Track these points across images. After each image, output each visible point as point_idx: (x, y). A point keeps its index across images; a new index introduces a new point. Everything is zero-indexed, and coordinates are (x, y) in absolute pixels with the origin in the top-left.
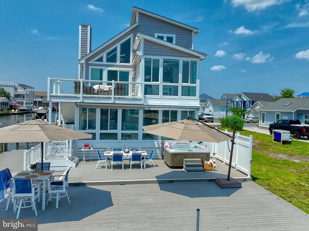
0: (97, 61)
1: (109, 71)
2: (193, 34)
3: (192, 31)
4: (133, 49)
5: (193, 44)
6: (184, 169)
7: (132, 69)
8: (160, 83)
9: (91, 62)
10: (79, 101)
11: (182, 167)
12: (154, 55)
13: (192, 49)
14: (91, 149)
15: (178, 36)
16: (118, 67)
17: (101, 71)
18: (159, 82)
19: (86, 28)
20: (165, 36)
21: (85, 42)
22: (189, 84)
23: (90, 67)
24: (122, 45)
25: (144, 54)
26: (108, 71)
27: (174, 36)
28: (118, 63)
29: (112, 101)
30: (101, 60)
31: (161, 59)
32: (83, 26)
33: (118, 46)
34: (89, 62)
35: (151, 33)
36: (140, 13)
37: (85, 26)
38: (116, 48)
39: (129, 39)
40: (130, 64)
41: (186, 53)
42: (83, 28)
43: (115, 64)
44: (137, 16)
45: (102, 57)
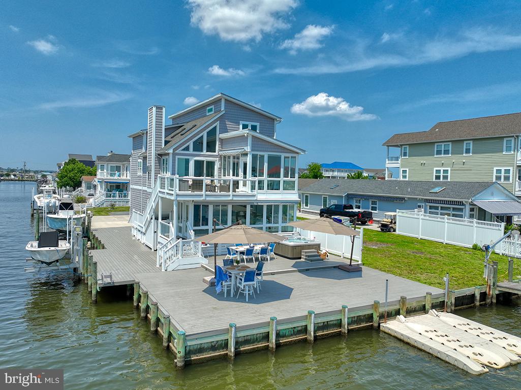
0: (184, 150)
1: (195, 161)
2: (275, 122)
3: (274, 119)
4: (219, 138)
5: (275, 133)
6: (302, 260)
7: (217, 159)
8: (265, 178)
9: (177, 152)
10: (202, 199)
11: (300, 258)
12: (261, 151)
13: (275, 138)
14: (208, 245)
15: (261, 124)
16: (205, 156)
17: (187, 161)
19: (161, 111)
20: (250, 124)
21: (159, 126)
22: (289, 178)
23: (177, 157)
24: (208, 133)
25: (252, 150)
27: (258, 124)
28: (205, 152)
29: (230, 198)
30: (187, 149)
31: (266, 155)
32: (157, 108)
33: (205, 134)
34: (176, 152)
35: (236, 121)
36: (226, 100)
37: (159, 108)
38: (202, 137)
39: (216, 126)
40: (216, 153)
41: (287, 149)
42: (157, 110)
43: (202, 153)
44: (223, 102)
45: (188, 146)
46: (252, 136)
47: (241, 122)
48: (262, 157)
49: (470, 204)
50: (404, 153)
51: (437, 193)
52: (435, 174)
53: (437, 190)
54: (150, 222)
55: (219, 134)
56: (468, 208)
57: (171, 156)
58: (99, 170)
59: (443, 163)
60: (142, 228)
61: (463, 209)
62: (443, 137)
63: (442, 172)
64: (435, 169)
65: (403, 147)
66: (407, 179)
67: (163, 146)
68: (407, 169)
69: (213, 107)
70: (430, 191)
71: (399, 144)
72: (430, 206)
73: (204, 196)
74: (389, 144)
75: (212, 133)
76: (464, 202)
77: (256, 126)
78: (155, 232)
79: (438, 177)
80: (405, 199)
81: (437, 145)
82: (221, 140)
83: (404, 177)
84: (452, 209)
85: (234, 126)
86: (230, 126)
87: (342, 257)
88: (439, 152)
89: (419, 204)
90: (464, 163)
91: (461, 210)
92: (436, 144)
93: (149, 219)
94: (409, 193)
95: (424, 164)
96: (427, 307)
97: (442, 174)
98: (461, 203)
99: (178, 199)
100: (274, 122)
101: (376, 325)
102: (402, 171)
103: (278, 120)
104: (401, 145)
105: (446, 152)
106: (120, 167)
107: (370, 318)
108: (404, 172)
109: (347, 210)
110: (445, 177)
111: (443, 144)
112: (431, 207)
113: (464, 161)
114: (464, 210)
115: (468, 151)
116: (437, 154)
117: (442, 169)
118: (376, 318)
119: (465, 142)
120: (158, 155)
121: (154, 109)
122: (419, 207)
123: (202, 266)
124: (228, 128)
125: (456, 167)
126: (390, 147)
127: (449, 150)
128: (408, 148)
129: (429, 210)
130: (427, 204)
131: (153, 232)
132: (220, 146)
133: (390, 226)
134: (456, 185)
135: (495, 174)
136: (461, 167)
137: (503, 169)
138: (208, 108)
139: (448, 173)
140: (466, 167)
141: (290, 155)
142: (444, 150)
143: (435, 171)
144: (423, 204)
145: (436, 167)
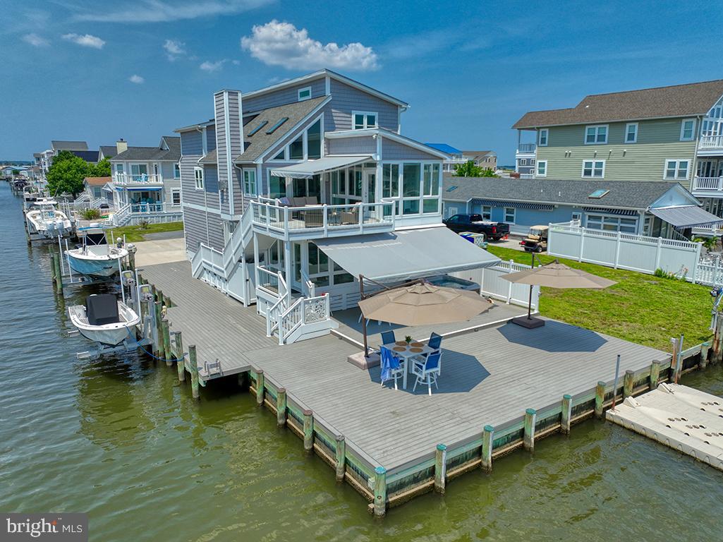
0: (276, 158)
2: (400, 110)
3: (397, 106)
4: (325, 138)
5: (400, 126)
9: (268, 162)
10: (323, 237)
12: (394, 159)
13: (399, 133)
15: (381, 114)
18: (399, 197)
19: (236, 98)
20: (365, 114)
21: (235, 121)
22: (430, 196)
23: (268, 169)
24: (309, 131)
25: (383, 159)
27: (376, 114)
28: (306, 160)
30: (281, 156)
31: (401, 164)
32: (230, 93)
33: (305, 133)
34: (266, 162)
35: (347, 111)
36: (332, 79)
37: (233, 94)
38: (301, 137)
39: (319, 121)
41: (429, 154)
42: (231, 97)
43: (302, 161)
44: (328, 82)
45: (283, 152)
46: (383, 137)
47: (353, 111)
48: (396, 168)
49: (646, 214)
50: (542, 139)
51: (599, 198)
52: (584, 168)
53: (598, 193)
54: (236, 267)
55: (325, 131)
56: (643, 218)
57: (260, 168)
58: (116, 173)
59: (596, 154)
60: (222, 271)
61: (635, 220)
62: (598, 117)
63: (594, 165)
64: (585, 161)
65: (541, 130)
66: (545, 175)
67: (242, 151)
68: (546, 161)
69: (309, 88)
70: (590, 196)
71: (535, 126)
72: (589, 216)
73: (326, 232)
74: (520, 127)
75: (315, 130)
76: (638, 212)
77: (374, 117)
78: (247, 280)
79: (588, 173)
80: (556, 206)
81: (589, 129)
82: (328, 141)
83: (541, 172)
84: (619, 221)
85: (344, 119)
86: (339, 119)
87: (508, 303)
88: (591, 138)
89: (574, 213)
90: (625, 153)
91: (633, 222)
92: (587, 127)
93: (235, 261)
94: (560, 199)
95: (570, 154)
96: (653, 379)
97: (593, 168)
98: (634, 213)
99: (291, 239)
100: (397, 110)
101: (600, 412)
102: (538, 164)
103: (403, 106)
104: (538, 128)
105: (601, 138)
106: (145, 166)
107: (592, 403)
108: (542, 165)
109: (475, 223)
110: (598, 173)
111: (597, 127)
112: (590, 217)
113: (625, 150)
114: (637, 221)
115: (631, 137)
116: (588, 141)
117: (594, 161)
118: (600, 404)
119: (628, 125)
120: (237, 165)
121: (226, 95)
122: (575, 217)
123: (332, 333)
124: (336, 122)
125: (613, 159)
126: (522, 131)
127: (594, 136)
128: (547, 132)
129: (587, 221)
130: (586, 213)
131: (244, 280)
132: (326, 149)
133: (538, 244)
134: (623, 186)
135: (666, 168)
136: (620, 158)
137: (678, 161)
138: (300, 90)
139: (602, 167)
140: (627, 158)
141: (431, 162)
142: (598, 136)
143: (584, 164)
144: (581, 214)
145: (585, 158)
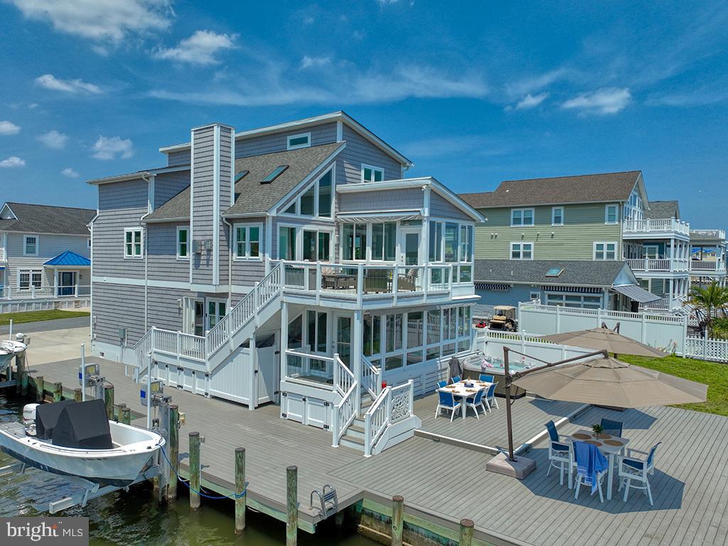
0: (287, 211)
2: (403, 169)
3: (400, 164)
4: (336, 192)
7: (334, 228)
8: (442, 263)
9: (279, 215)
12: (438, 216)
15: (386, 170)
16: (317, 224)
17: (292, 232)
20: (374, 169)
22: (465, 262)
23: (279, 225)
25: (430, 214)
26: (304, 232)
27: (382, 170)
28: (317, 217)
30: (293, 209)
31: (444, 223)
32: (222, 129)
33: (317, 184)
35: (356, 163)
36: (346, 125)
37: (226, 130)
38: (313, 188)
39: (332, 170)
40: (332, 219)
41: (465, 214)
42: (223, 134)
43: (313, 219)
44: (340, 128)
45: (293, 205)
46: (431, 190)
47: (362, 164)
48: (440, 226)
49: (610, 292)
51: (556, 277)
52: (511, 250)
53: (554, 272)
55: (336, 184)
56: (607, 296)
57: (270, 221)
59: (523, 236)
60: (204, 364)
61: (599, 298)
63: (522, 247)
64: (512, 243)
67: (232, 203)
69: (308, 135)
70: (546, 275)
72: (549, 295)
75: (326, 181)
76: (604, 289)
77: (381, 173)
79: (516, 255)
80: (511, 285)
81: (514, 212)
82: (339, 195)
84: (582, 298)
85: (354, 172)
86: (350, 171)
88: (517, 221)
89: (532, 293)
90: (553, 235)
91: (597, 299)
92: (512, 210)
93: (234, 345)
94: (514, 277)
95: (496, 236)
97: (522, 250)
98: (599, 290)
100: (400, 168)
103: (407, 164)
105: (528, 221)
110: (527, 255)
111: (523, 210)
112: (550, 297)
113: (553, 233)
114: (601, 299)
115: (558, 220)
116: (514, 224)
117: (522, 243)
119: (554, 209)
120: (227, 219)
121: (217, 130)
122: (534, 296)
123: (417, 434)
124: (347, 175)
125: (540, 241)
127: (531, 218)
129: (547, 300)
130: (545, 292)
131: (252, 372)
133: (506, 325)
135: (595, 250)
136: (549, 240)
137: (605, 244)
138: (290, 138)
139: (530, 249)
140: (554, 241)
141: (467, 224)
142: (525, 218)
143: (511, 246)
144: (539, 293)
145: (513, 240)
